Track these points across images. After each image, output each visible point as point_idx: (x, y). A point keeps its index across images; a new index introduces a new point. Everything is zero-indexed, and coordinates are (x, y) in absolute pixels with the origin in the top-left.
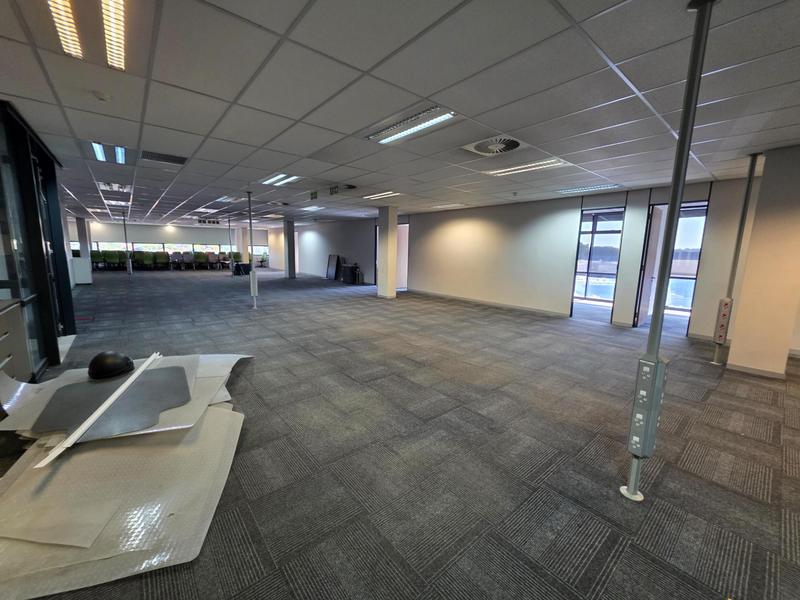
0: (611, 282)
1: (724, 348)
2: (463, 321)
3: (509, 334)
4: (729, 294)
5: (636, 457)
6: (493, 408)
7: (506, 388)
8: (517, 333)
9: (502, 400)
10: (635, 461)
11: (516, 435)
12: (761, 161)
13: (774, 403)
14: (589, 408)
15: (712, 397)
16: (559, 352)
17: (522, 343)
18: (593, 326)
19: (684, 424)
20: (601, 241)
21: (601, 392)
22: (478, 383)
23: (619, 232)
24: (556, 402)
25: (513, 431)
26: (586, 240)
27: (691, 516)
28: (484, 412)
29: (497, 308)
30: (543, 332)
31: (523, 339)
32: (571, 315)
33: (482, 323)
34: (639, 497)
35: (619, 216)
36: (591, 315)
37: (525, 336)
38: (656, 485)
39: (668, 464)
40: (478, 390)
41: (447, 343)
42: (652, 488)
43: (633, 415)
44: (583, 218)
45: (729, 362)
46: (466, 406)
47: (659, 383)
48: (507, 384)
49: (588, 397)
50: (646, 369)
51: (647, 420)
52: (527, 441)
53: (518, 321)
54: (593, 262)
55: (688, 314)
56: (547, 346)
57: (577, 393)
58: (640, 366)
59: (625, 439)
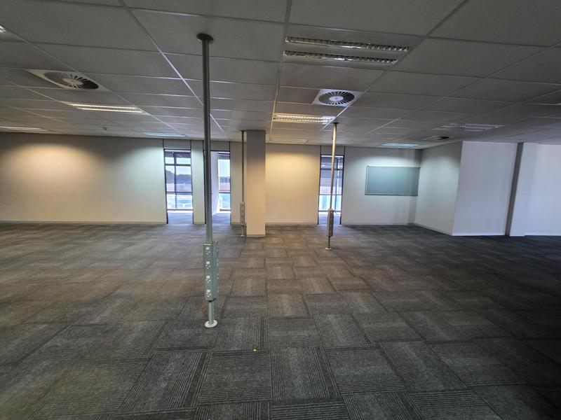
0: (190, 197)
1: (244, 227)
2: (64, 244)
3: (119, 246)
4: (243, 201)
5: (210, 301)
6: (106, 314)
7: (118, 291)
8: (125, 244)
9: (114, 302)
10: (210, 304)
11: (130, 326)
12: (245, 134)
13: (263, 249)
14: (183, 282)
15: (242, 253)
16: (160, 250)
17: (130, 251)
18: (183, 227)
19: (232, 273)
20: (180, 171)
21: (190, 269)
22: (86, 298)
23: (189, 165)
24: (161, 287)
25: (126, 324)
26: (171, 169)
27: (238, 319)
28: (97, 320)
29: (104, 226)
30: (147, 238)
31: (131, 248)
32: (167, 223)
33: (88, 241)
34: (215, 323)
35: (188, 155)
36: (181, 220)
37: (132, 244)
38: (222, 312)
39: (228, 297)
40: (88, 304)
41: (45, 270)
42: (221, 315)
43: (205, 278)
44: (166, 154)
45: (247, 234)
46: (76, 323)
47: (215, 255)
48: (117, 288)
49: (184, 275)
50: (208, 248)
51: (212, 278)
52: (140, 325)
53: (126, 233)
54: (178, 185)
55: (229, 212)
56: (151, 248)
57: (176, 275)
58: (205, 247)
59: (203, 294)
